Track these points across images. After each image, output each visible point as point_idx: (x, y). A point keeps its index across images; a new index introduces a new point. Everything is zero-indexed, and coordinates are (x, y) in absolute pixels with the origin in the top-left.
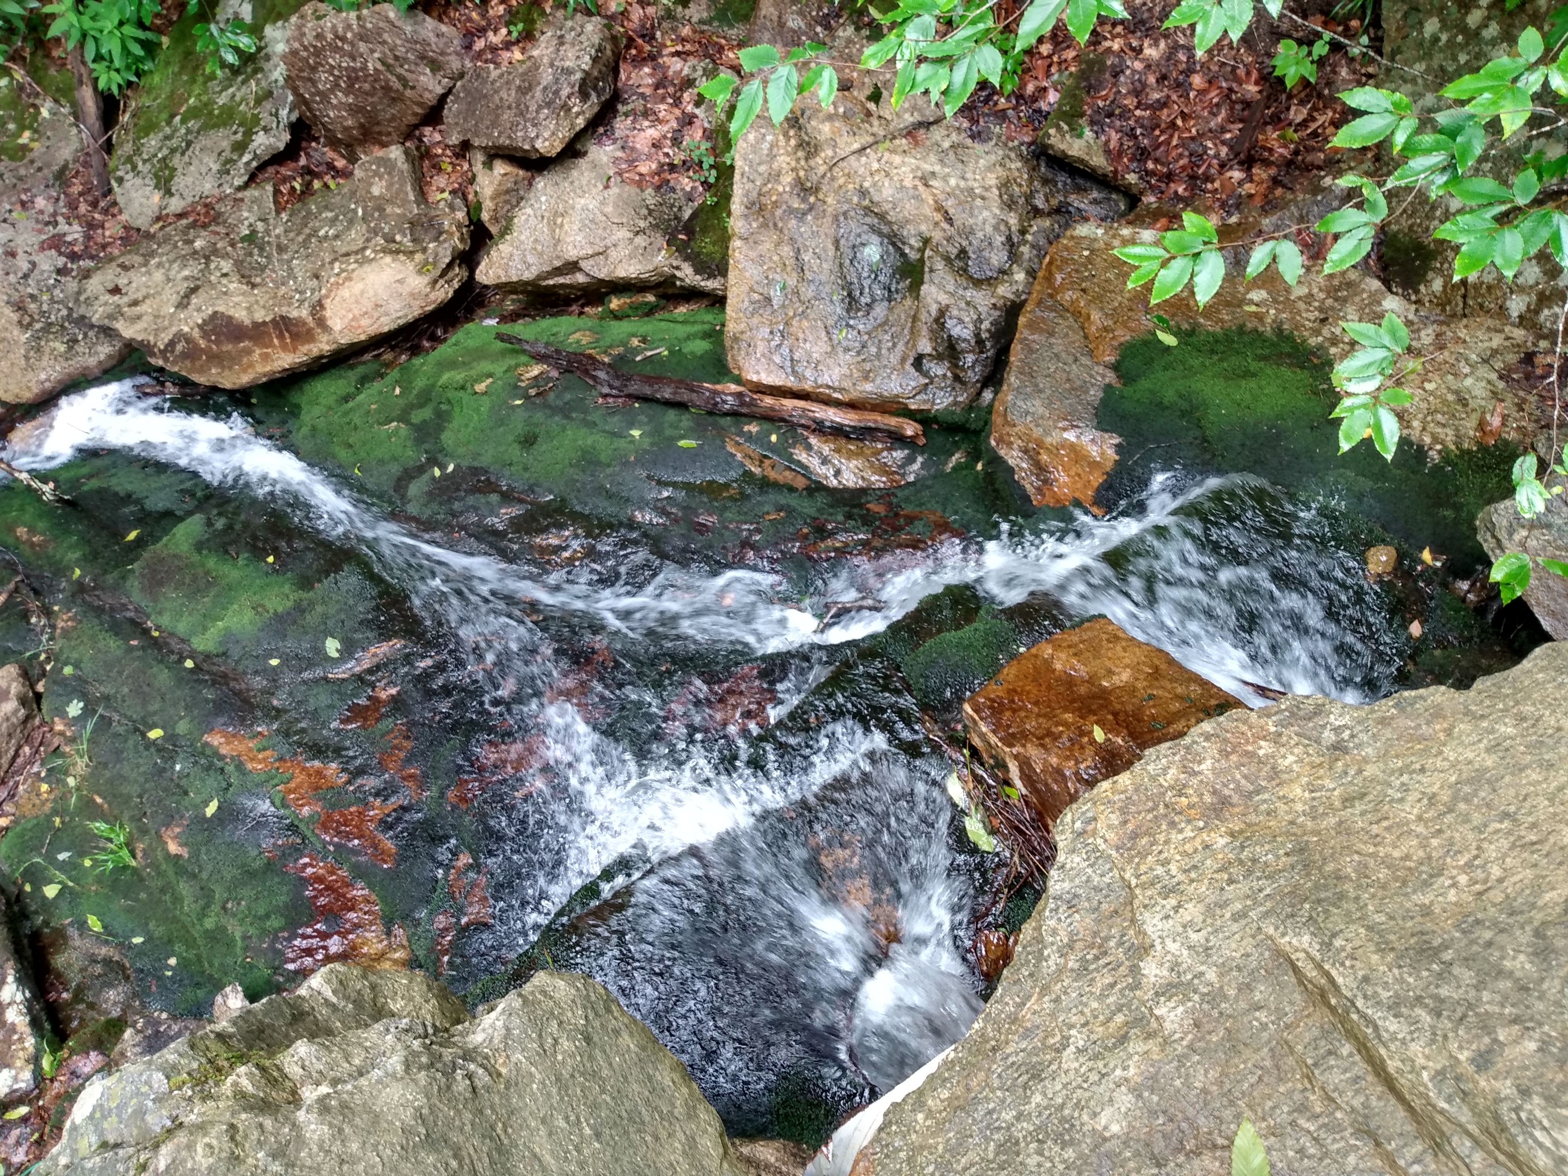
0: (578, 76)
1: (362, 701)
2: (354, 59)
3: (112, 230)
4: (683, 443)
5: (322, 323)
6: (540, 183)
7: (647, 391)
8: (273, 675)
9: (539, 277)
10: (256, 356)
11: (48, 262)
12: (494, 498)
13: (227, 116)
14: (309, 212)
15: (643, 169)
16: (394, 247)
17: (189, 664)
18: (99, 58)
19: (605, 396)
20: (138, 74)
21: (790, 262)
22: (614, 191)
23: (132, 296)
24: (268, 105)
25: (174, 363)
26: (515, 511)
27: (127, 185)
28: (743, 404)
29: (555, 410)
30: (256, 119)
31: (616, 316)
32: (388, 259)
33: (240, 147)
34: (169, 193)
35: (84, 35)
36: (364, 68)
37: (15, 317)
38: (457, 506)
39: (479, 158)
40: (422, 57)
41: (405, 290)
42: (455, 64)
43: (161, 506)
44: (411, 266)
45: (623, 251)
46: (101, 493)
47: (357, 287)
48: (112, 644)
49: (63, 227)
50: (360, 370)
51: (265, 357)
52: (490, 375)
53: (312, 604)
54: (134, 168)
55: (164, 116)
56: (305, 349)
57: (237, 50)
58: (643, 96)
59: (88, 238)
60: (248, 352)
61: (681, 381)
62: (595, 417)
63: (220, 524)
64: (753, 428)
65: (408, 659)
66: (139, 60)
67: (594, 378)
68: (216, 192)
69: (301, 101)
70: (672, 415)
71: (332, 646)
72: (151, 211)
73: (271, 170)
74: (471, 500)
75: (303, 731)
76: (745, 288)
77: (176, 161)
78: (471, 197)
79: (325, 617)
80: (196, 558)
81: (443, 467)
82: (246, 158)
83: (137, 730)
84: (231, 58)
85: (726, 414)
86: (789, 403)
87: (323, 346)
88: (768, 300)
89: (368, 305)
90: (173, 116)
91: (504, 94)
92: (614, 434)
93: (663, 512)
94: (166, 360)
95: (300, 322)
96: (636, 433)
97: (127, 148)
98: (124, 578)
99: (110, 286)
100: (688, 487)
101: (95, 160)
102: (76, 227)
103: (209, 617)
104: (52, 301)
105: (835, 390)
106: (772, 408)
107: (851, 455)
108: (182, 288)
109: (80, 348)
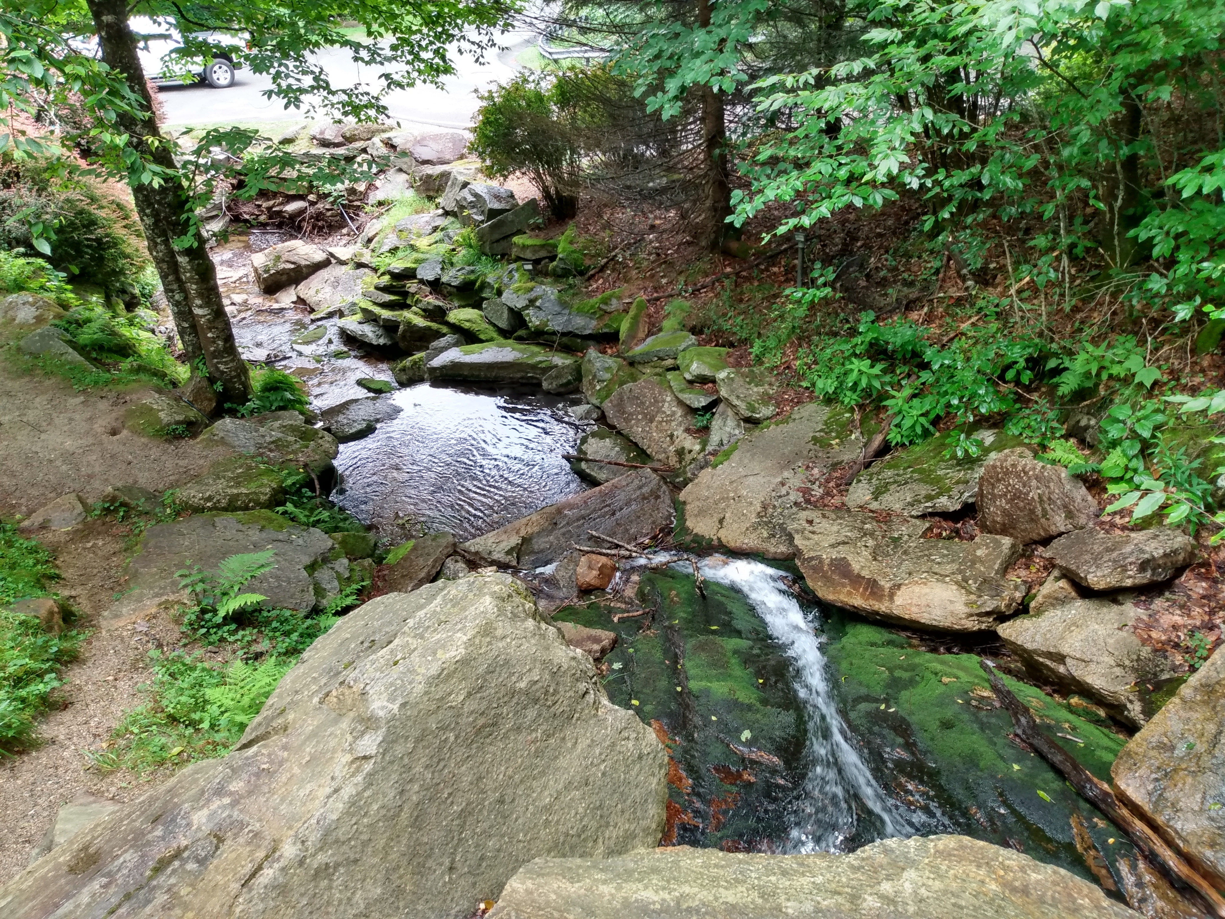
0: (1146, 556)
1: (733, 769)
2: (1024, 487)
3: (836, 501)
4: (1041, 793)
5: (892, 596)
6: (1079, 603)
7: (1045, 749)
8: (707, 723)
9: (1035, 651)
10: (845, 590)
11: (795, 496)
12: (900, 740)
13: (936, 481)
14: (936, 546)
15: (1154, 634)
16: (964, 584)
17: (679, 689)
18: (898, 426)
19: (1017, 735)
20: (911, 443)
21: (1208, 736)
22: (1123, 634)
23: (815, 529)
24: (961, 487)
25: (806, 568)
26: (904, 755)
27: (860, 485)
28: (1104, 801)
29: (977, 720)
30: (950, 489)
31: (1070, 708)
32: (955, 587)
33: (929, 498)
34: (876, 499)
35: (900, 412)
36: (1027, 494)
37: (759, 509)
38: (876, 729)
39: (1056, 573)
40: (1065, 506)
41: (951, 607)
42: (1082, 520)
43: (739, 627)
44: (964, 598)
45: (1101, 669)
46: (720, 604)
47: (925, 590)
48: (658, 655)
49: (815, 487)
50: (894, 637)
51: (849, 594)
52: (957, 678)
53: (758, 711)
54: (871, 479)
55: (906, 465)
56: (872, 602)
57: (966, 451)
58: (1189, 597)
59: (822, 498)
60: (844, 586)
61: (1071, 758)
62: (1000, 741)
63: (756, 651)
64: (1101, 824)
65: (774, 772)
66: (916, 435)
67: (1018, 720)
68: (899, 511)
69: (981, 494)
70: (1050, 775)
71: (746, 735)
72: (860, 502)
73: (937, 519)
74: (886, 731)
75: (693, 756)
76: (1161, 730)
77: (892, 487)
78: (1034, 591)
79: (757, 721)
80: (729, 654)
81: (888, 707)
82: (929, 504)
83: (630, 695)
84: (960, 454)
85: (1087, 800)
86: (1139, 826)
87: (883, 607)
88: (1173, 748)
89: (923, 602)
90: (909, 467)
91: (1095, 547)
92: (1002, 758)
93: (991, 820)
94: (803, 564)
95: (882, 588)
96: (1016, 767)
97: (875, 470)
98: (691, 636)
99: (810, 519)
100: (1020, 818)
101: (856, 467)
102: (821, 491)
103: (708, 678)
104: (781, 514)
105: (1180, 837)
106: (1124, 819)
107: (1164, 897)
108: (840, 539)
109: (773, 540)
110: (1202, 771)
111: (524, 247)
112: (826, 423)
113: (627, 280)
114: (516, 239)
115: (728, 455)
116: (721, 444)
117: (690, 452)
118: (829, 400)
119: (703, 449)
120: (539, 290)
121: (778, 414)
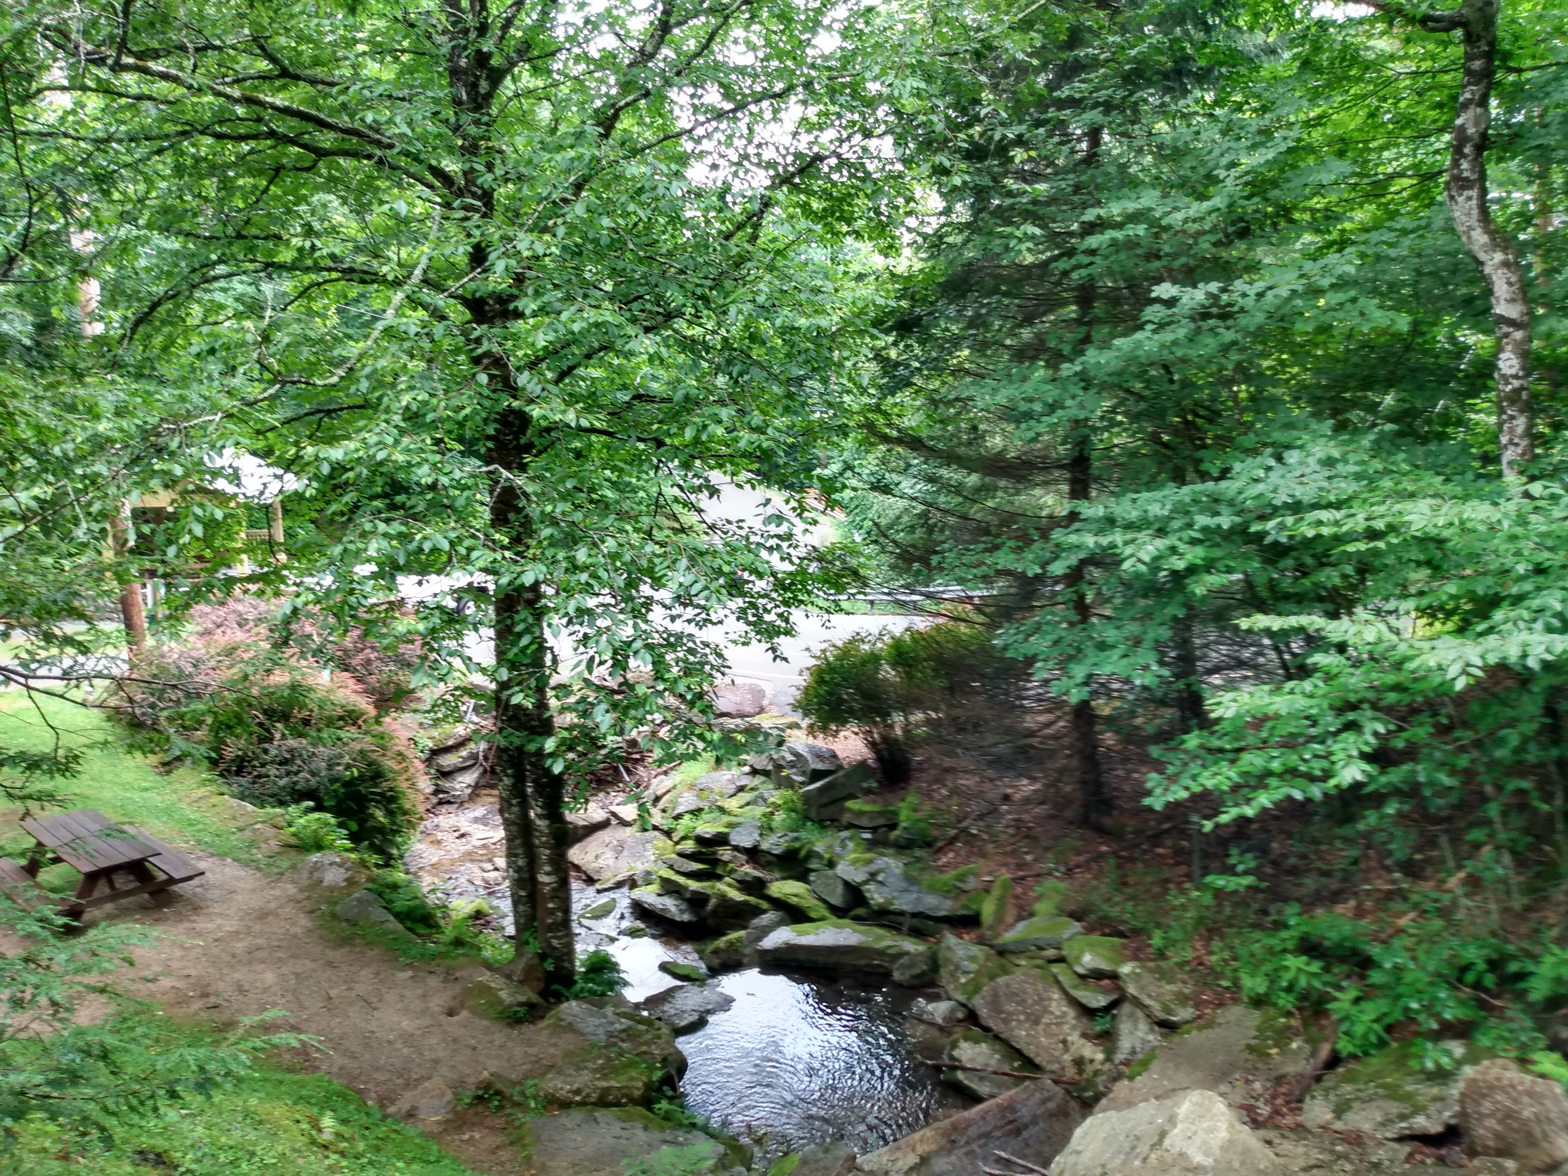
2: (1515, 1104)
3: (1289, 1121)
13: (1407, 1098)
14: (1426, 1172)
20: (1365, 1053)
24: (1438, 1105)
27: (1316, 1102)
30: (1425, 1108)
33: (1403, 1117)
34: (1339, 1118)
35: (1347, 1017)
36: (1520, 1113)
49: (1260, 1104)
54: (1327, 1095)
55: (1366, 1079)
57: (1437, 1063)
59: (1271, 1117)
66: (1371, 1046)
68: (1370, 1132)
69: (1463, 1114)
72: (1321, 1122)
73: (1416, 1142)
77: (1356, 1105)
82: (1403, 1125)
84: (1430, 1066)
90: (1371, 1082)
97: (1330, 1084)
101: (1305, 1081)
102: (1268, 1108)
108: (1312, 1162)
111: (861, 813)
112: (1259, 1029)
113: (983, 855)
114: (850, 804)
115: (1145, 1064)
116: (1133, 1052)
117: (1092, 1061)
118: (1258, 1002)
119: (1108, 1059)
120: (881, 862)
121: (1199, 1017)
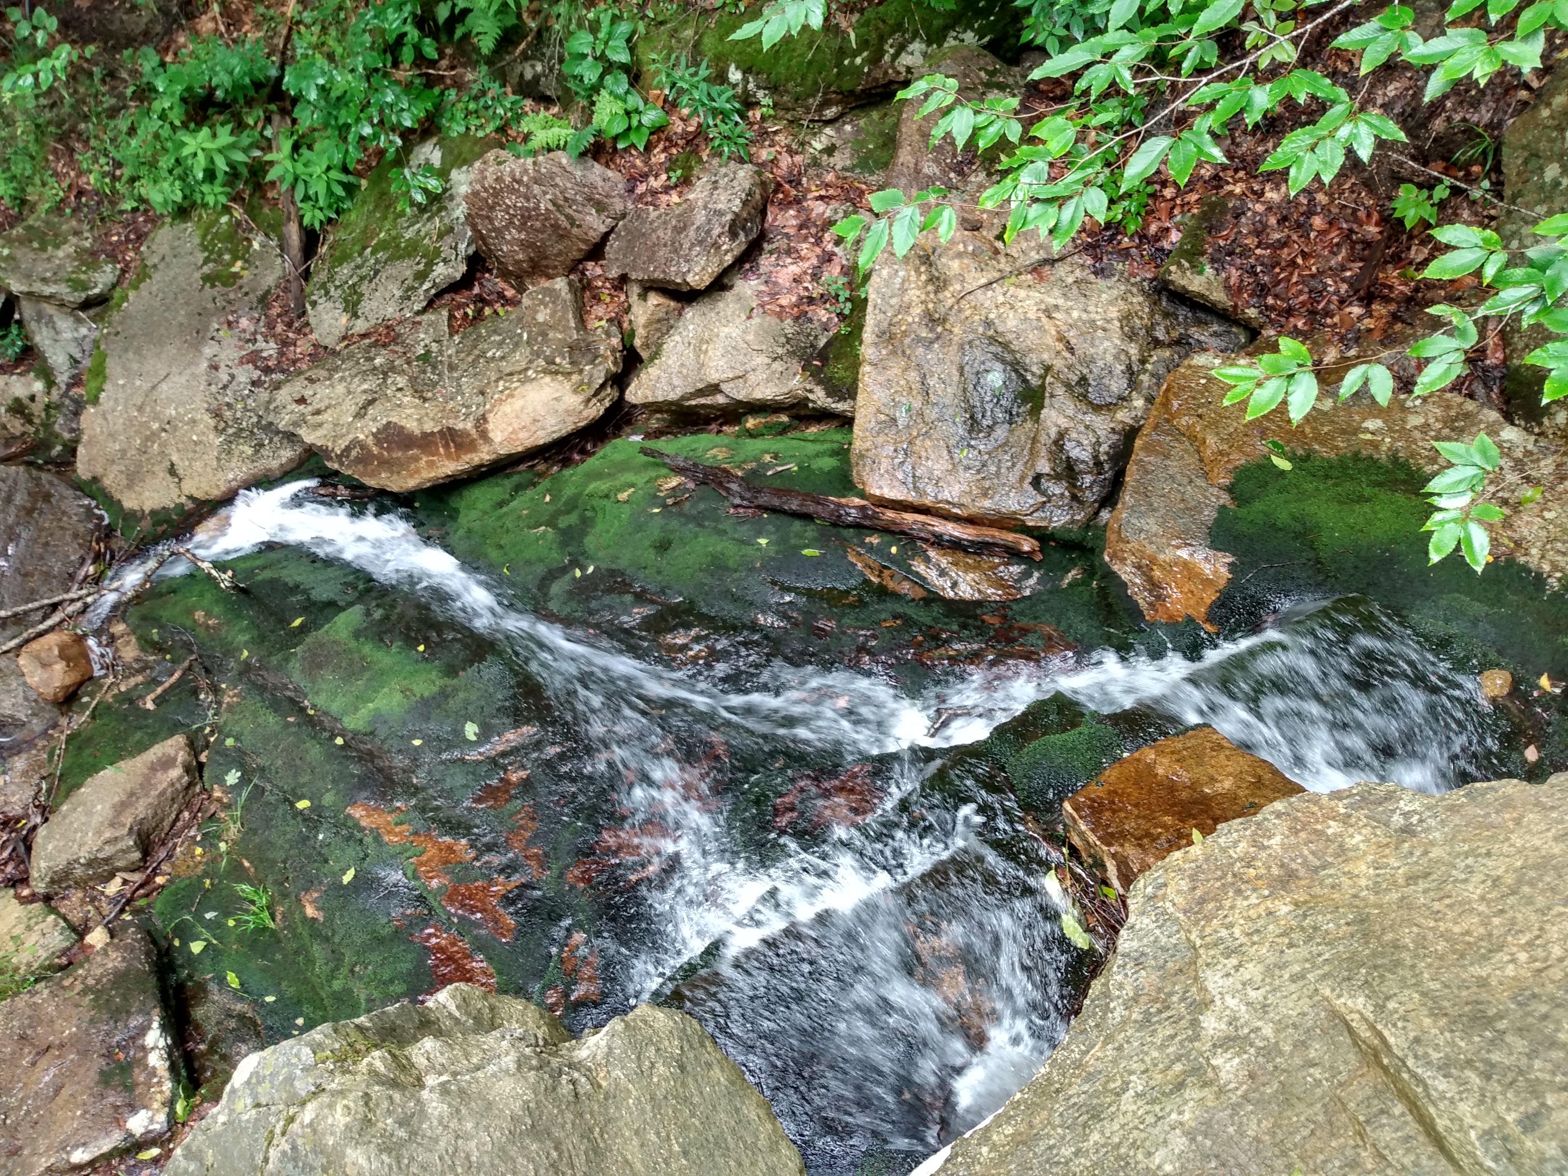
0: (729, 217)
1: (494, 782)
2: (528, 200)
3: (303, 347)
4: (806, 552)
5: (484, 435)
6: (689, 313)
7: (776, 502)
8: (415, 755)
9: (683, 398)
10: (423, 463)
11: (245, 374)
12: (628, 598)
13: (412, 249)
14: (480, 336)
15: (784, 301)
16: (553, 368)
17: (339, 741)
18: (306, 198)
19: (736, 507)
20: (338, 212)
21: (916, 386)
22: (756, 321)
23: (316, 406)
24: (449, 240)
25: (349, 467)
26: (647, 610)
27: (320, 308)
28: (866, 516)
29: (690, 519)
30: (437, 252)
31: (752, 435)
32: (548, 379)
33: (421, 276)
34: (355, 315)
35: (296, 179)
36: (537, 208)
37: (212, 422)
38: (594, 604)
39: (635, 290)
40: (589, 199)
41: (561, 407)
42: (618, 206)
43: (325, 597)
44: (567, 386)
45: (761, 375)
46: (273, 583)
47: (518, 403)
48: (272, 720)
49: (261, 344)
50: (516, 479)
51: (431, 465)
52: (632, 485)
53: (456, 690)
54: (327, 293)
55: (357, 248)
56: (467, 458)
57: (425, 191)
58: (787, 235)
59: (281, 354)
60: (416, 459)
61: (807, 495)
62: (726, 525)
63: (378, 614)
64: (874, 540)
65: (538, 745)
66: (340, 199)
67: (728, 490)
68: (397, 315)
69: (478, 236)
70: (797, 525)
71: (471, 730)
72: (338, 332)
73: (447, 297)
74: (607, 600)
75: (437, 809)
76: (872, 410)
77: (364, 288)
78: (625, 325)
79: (467, 703)
80: (353, 644)
81: (583, 569)
82: (426, 286)
83: (286, 800)
84: (419, 198)
85: (849, 526)
86: (910, 517)
87: (483, 455)
88: (894, 420)
89: (526, 420)
90: (364, 248)
91: (661, 233)
92: (743, 542)
93: (784, 616)
94: (341, 464)
95: (465, 434)
96: (763, 541)
97: (323, 276)
98: (287, 660)
99: (297, 396)
100: (809, 593)
101: (294, 287)
102: (272, 345)
103: (361, 699)
104: (245, 409)
105: (954, 505)
106: (893, 522)
107: (968, 568)
108: (362, 399)
109: (265, 452)
110: (932, 426)
112: (205, 248)
115: (99, 372)
116: (75, 362)
117: (32, 398)
118: (182, 212)
119: (50, 384)
121: (124, 271)
